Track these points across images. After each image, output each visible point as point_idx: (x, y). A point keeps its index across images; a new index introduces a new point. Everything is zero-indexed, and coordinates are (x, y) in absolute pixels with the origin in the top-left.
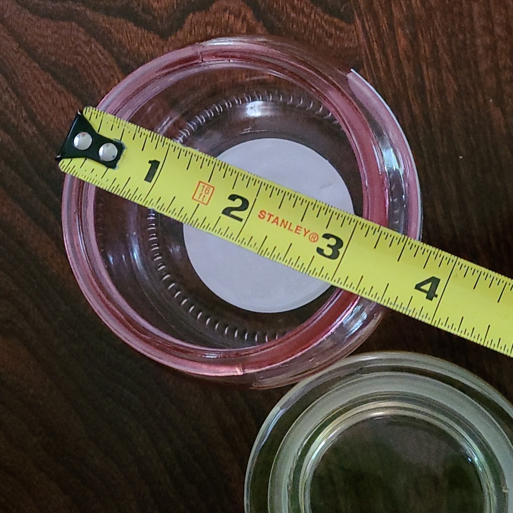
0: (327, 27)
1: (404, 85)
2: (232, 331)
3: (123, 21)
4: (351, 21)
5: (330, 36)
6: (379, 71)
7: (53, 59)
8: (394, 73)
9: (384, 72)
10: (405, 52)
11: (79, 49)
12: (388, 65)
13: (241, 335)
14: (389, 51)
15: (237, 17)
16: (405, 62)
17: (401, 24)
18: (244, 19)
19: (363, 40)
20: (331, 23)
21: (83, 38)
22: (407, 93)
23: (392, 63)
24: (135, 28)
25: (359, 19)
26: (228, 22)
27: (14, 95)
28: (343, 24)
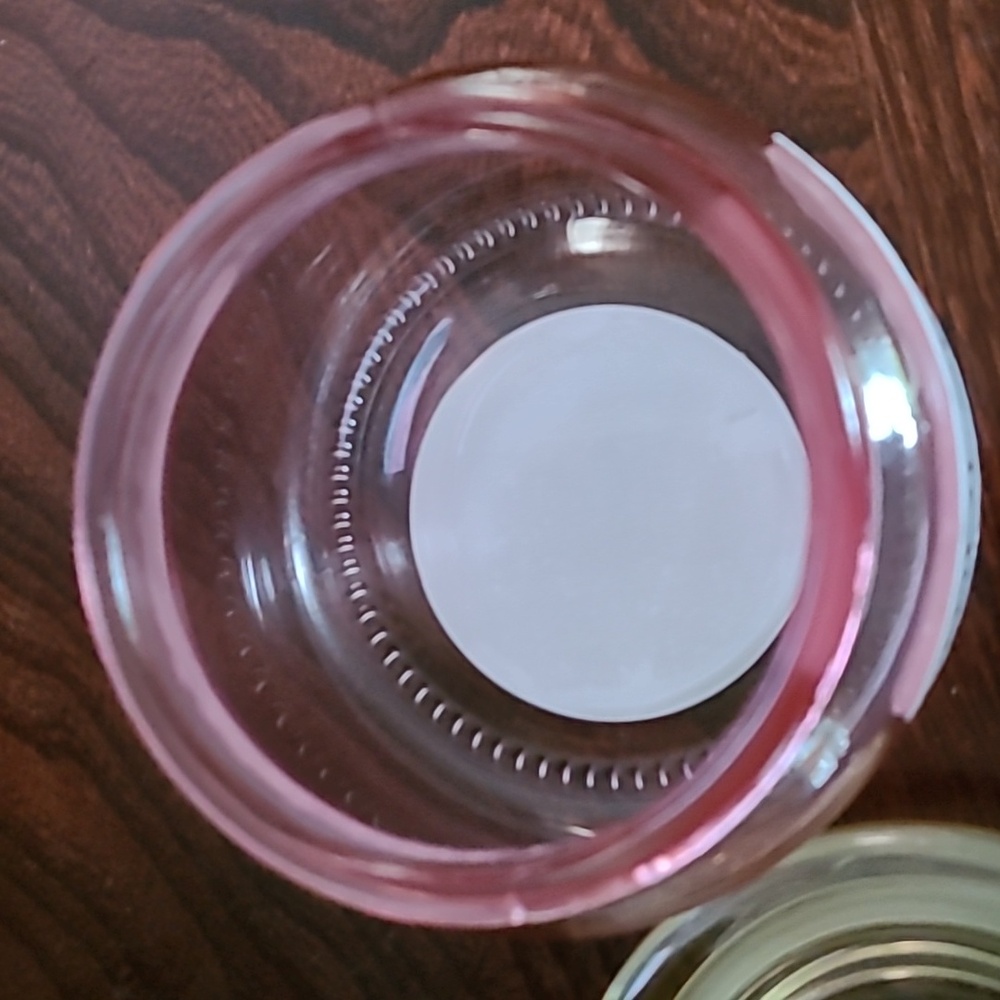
0: (783, 39)
1: (974, 172)
2: (557, 769)
3: (308, 34)
4: (842, 22)
5: (792, 59)
6: (912, 143)
7: (153, 124)
8: (949, 149)
9: (926, 146)
10: (978, 96)
11: (209, 102)
12: (934, 126)
13: (579, 776)
14: (937, 95)
15: (569, 19)
16: (976, 121)
17: (968, 28)
18: (587, 24)
19: (872, 68)
20: (795, 29)
21: (219, 75)
22: (983, 198)
23: (945, 125)
24: (333, 51)
25: (865, 18)
26: (547, 31)
27: (66, 209)
28: (824, 30)
